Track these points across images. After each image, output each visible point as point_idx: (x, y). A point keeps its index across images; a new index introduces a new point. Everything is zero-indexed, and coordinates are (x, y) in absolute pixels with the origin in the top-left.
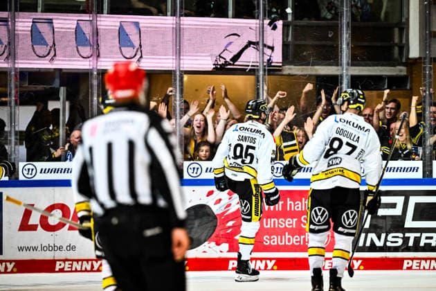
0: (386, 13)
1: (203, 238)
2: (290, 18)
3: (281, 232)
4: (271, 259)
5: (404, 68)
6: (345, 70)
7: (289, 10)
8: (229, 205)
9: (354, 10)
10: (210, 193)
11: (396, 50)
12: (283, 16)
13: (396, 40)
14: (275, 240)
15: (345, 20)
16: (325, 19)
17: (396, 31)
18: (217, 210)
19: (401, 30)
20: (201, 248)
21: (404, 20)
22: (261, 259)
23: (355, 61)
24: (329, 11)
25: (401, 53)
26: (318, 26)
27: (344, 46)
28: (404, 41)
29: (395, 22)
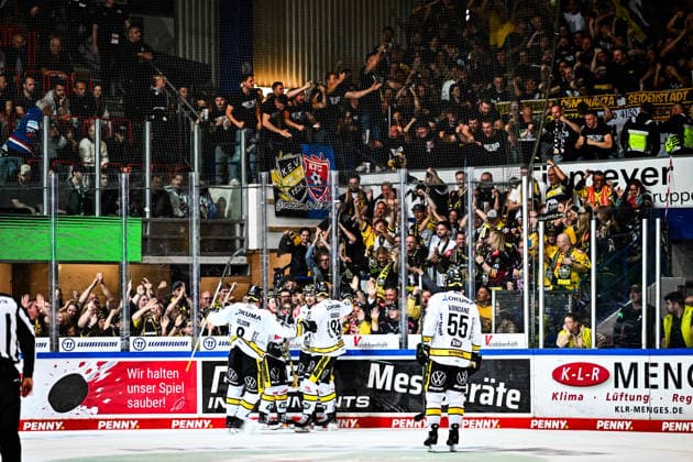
0: (230, 212)
1: (76, 402)
2: (148, 216)
3: (142, 397)
4: (134, 420)
5: (245, 258)
6: (196, 260)
7: (147, 209)
8: (98, 374)
9: (202, 208)
10: (82, 364)
11: (238, 242)
12: (142, 214)
13: (238, 234)
14: (137, 404)
15: (195, 218)
16: (177, 216)
17: (238, 226)
18: (87, 378)
19: (242, 225)
20: (75, 411)
21: (244, 217)
22: (126, 420)
23: (203, 251)
24: (182, 210)
25: (242, 246)
26: (173, 223)
27: (194, 239)
28: (244, 235)
29: (236, 218)
